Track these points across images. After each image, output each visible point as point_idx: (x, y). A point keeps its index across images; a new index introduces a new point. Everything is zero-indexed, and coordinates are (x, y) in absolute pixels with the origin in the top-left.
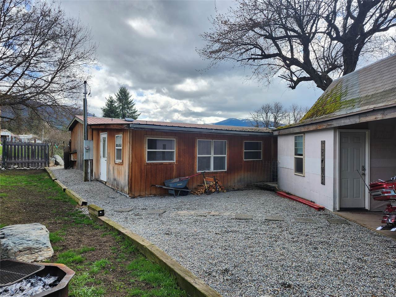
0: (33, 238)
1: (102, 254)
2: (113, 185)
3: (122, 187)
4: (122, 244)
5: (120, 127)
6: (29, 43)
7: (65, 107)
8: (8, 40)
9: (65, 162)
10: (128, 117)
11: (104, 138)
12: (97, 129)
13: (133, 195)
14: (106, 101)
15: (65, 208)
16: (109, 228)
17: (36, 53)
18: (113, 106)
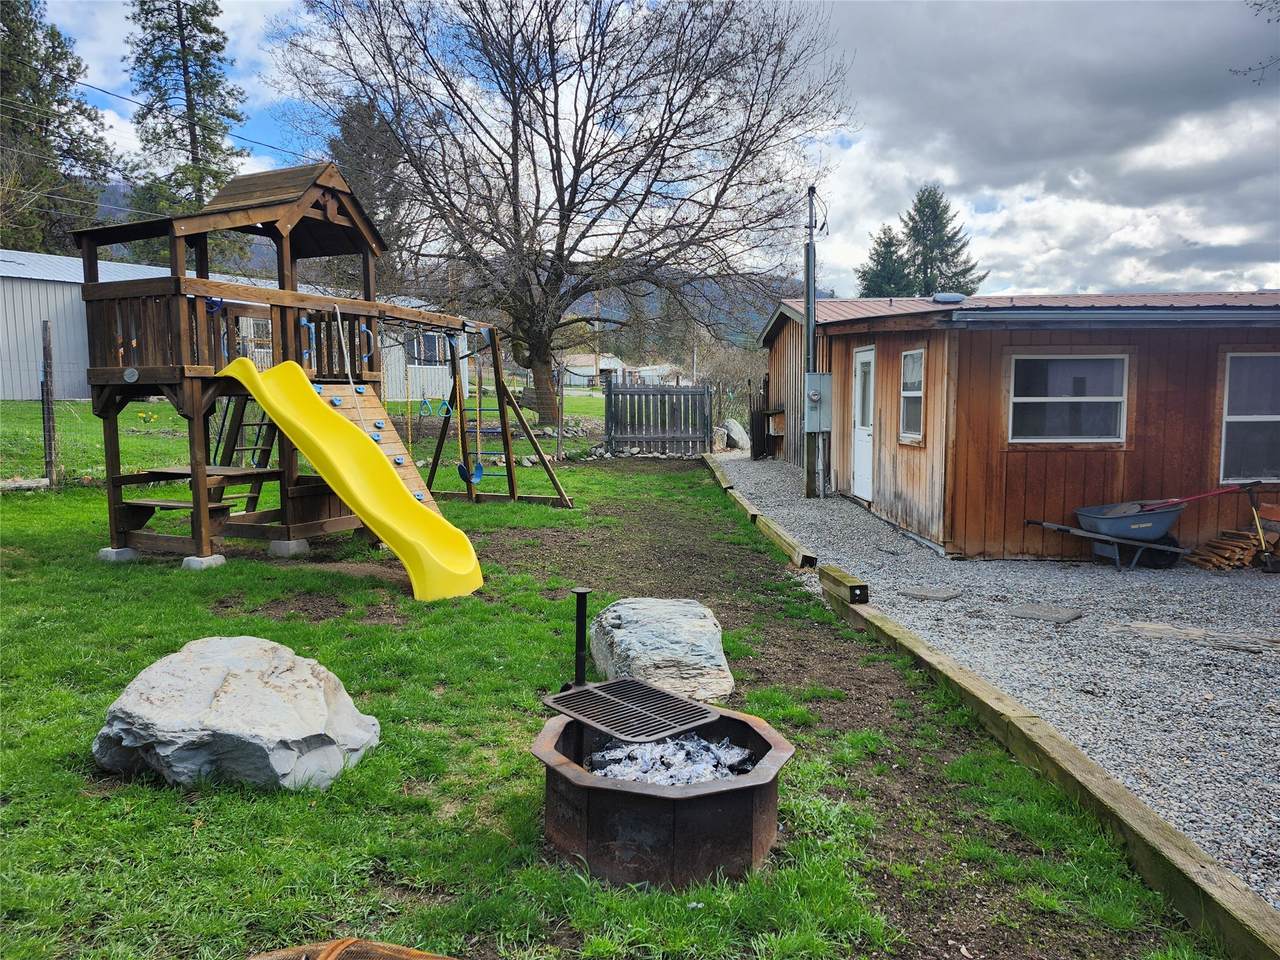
0: (683, 636)
1: (865, 715)
2: (891, 512)
3: (923, 520)
4: (927, 697)
5: (919, 325)
6: (661, 99)
7: (754, 277)
8: (611, 102)
9: (752, 440)
10: (944, 289)
11: (866, 365)
12: (843, 336)
13: (961, 549)
14: (872, 245)
15: (757, 567)
16: (884, 642)
17: (678, 126)
18: (894, 257)
